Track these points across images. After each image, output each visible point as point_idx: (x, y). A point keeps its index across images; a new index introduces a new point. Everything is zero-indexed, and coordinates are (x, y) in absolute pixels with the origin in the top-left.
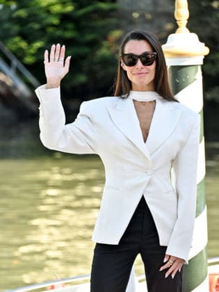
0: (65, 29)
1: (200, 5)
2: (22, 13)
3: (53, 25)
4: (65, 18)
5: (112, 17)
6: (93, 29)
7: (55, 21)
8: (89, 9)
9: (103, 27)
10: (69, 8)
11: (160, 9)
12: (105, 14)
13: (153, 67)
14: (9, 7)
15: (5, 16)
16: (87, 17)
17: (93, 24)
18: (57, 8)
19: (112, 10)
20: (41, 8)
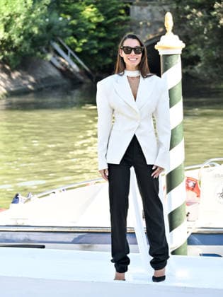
0: (100, 32)
1: (179, 17)
2: (74, 22)
3: (93, 29)
4: (99, 25)
5: (127, 24)
6: (116, 32)
7: (94, 27)
8: (114, 19)
9: (122, 30)
10: (102, 19)
11: (156, 19)
12: (123, 23)
13: (140, 55)
14: (66, 18)
15: (64, 24)
16: (113, 24)
17: (116, 28)
18: (95, 19)
19: (126, 20)
20: (85, 19)
